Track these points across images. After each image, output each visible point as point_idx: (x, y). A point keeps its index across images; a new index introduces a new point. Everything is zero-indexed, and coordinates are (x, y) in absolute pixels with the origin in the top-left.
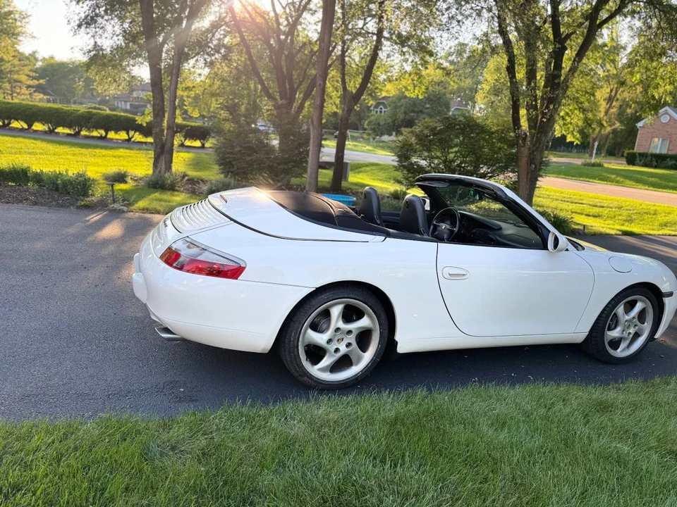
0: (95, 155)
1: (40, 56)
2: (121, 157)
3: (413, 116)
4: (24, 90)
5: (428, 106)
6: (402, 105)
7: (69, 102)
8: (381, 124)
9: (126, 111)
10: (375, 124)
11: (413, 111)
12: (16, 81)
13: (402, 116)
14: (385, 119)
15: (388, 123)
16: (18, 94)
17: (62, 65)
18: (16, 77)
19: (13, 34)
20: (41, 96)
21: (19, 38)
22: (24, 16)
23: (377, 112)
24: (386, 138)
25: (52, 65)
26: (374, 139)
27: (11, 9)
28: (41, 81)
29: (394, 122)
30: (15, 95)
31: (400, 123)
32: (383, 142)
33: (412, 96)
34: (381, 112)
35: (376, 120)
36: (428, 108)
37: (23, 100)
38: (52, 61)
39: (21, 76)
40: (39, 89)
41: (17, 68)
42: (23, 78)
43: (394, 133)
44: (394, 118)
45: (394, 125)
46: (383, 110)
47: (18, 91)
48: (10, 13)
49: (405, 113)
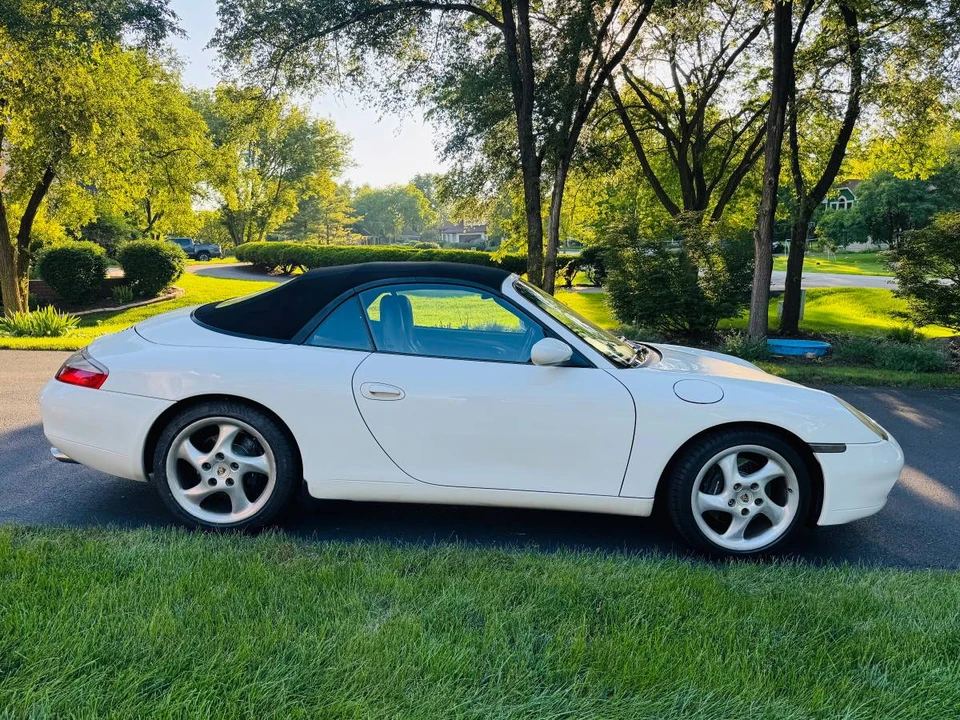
0: (442, 307)
1: (353, 187)
2: (474, 306)
3: (904, 209)
4: (341, 232)
5: (932, 188)
6: (883, 191)
7: (387, 241)
8: (846, 224)
9: (456, 246)
10: (834, 226)
11: (903, 199)
12: (332, 221)
13: (883, 210)
14: (853, 217)
15: (860, 223)
16: (334, 236)
17: (379, 195)
18: (332, 215)
19: (335, 165)
20: (359, 236)
21: (341, 168)
22: (347, 141)
23: (834, 206)
24: (855, 247)
25: (368, 197)
26: (833, 250)
27: (333, 135)
28: (360, 218)
29: (868, 219)
30: (331, 238)
31: (880, 219)
32: (850, 253)
33: (908, 176)
34: (842, 206)
35: (837, 219)
36: (933, 192)
37: (340, 243)
38: (368, 192)
39: (338, 214)
40: (357, 228)
41: (334, 205)
42: (340, 216)
43: (870, 238)
44: (868, 214)
45: (870, 225)
46: (846, 202)
47: (334, 233)
48: (332, 139)
49: (889, 203)
